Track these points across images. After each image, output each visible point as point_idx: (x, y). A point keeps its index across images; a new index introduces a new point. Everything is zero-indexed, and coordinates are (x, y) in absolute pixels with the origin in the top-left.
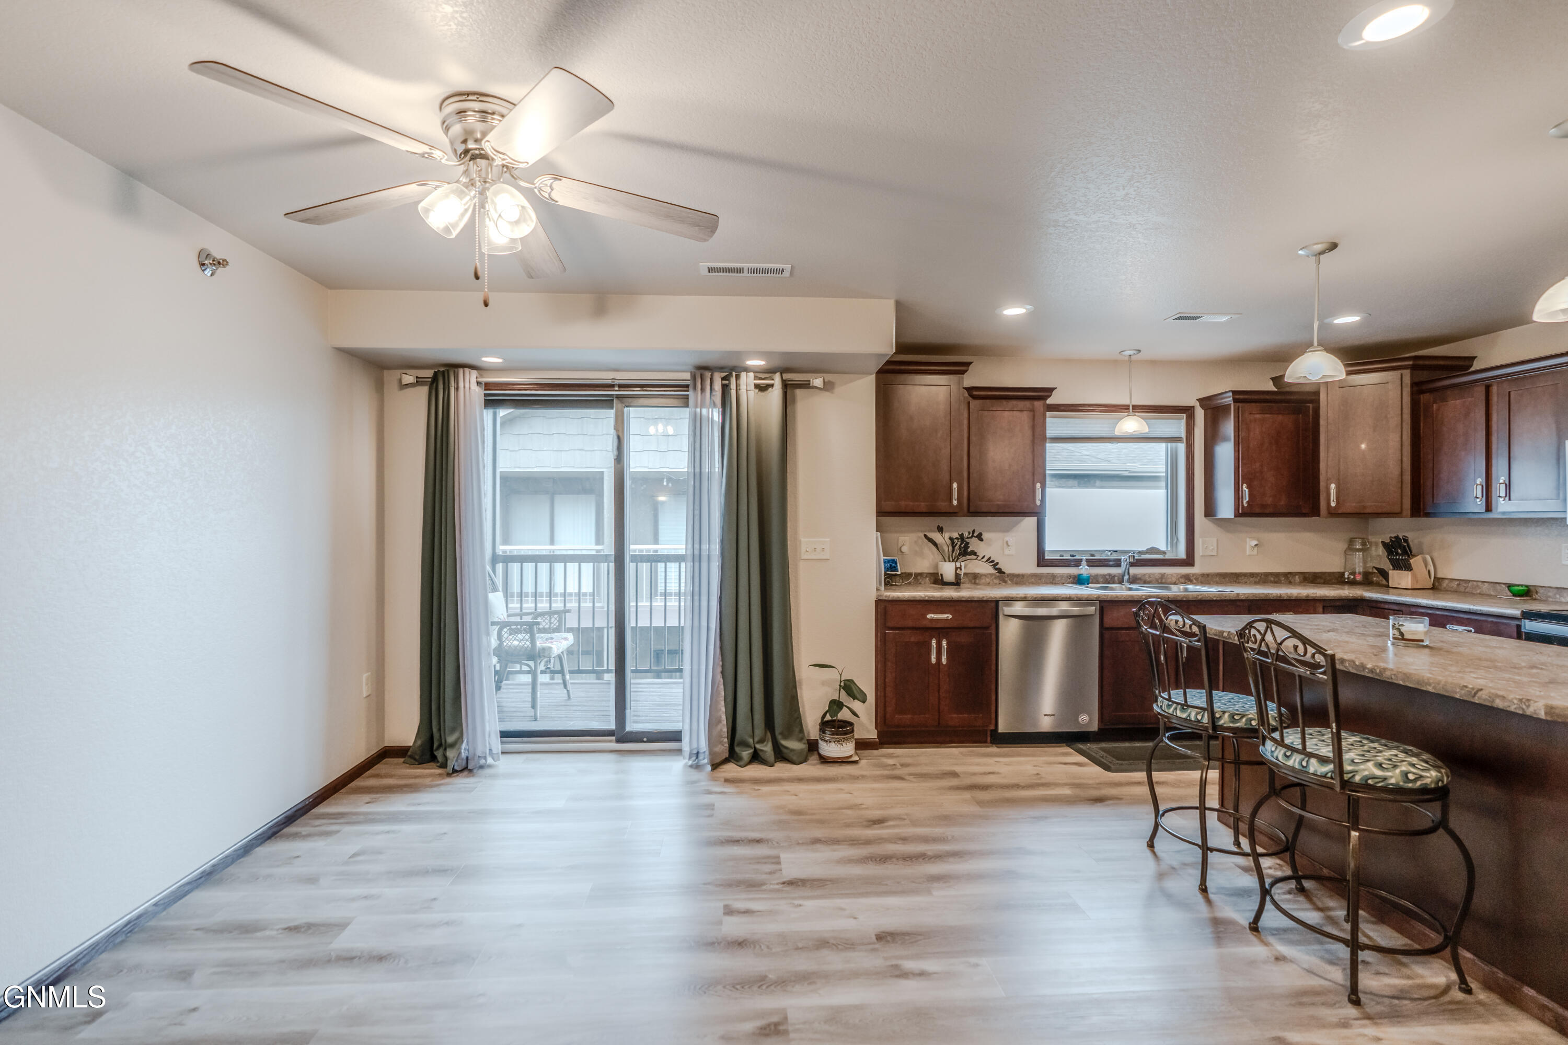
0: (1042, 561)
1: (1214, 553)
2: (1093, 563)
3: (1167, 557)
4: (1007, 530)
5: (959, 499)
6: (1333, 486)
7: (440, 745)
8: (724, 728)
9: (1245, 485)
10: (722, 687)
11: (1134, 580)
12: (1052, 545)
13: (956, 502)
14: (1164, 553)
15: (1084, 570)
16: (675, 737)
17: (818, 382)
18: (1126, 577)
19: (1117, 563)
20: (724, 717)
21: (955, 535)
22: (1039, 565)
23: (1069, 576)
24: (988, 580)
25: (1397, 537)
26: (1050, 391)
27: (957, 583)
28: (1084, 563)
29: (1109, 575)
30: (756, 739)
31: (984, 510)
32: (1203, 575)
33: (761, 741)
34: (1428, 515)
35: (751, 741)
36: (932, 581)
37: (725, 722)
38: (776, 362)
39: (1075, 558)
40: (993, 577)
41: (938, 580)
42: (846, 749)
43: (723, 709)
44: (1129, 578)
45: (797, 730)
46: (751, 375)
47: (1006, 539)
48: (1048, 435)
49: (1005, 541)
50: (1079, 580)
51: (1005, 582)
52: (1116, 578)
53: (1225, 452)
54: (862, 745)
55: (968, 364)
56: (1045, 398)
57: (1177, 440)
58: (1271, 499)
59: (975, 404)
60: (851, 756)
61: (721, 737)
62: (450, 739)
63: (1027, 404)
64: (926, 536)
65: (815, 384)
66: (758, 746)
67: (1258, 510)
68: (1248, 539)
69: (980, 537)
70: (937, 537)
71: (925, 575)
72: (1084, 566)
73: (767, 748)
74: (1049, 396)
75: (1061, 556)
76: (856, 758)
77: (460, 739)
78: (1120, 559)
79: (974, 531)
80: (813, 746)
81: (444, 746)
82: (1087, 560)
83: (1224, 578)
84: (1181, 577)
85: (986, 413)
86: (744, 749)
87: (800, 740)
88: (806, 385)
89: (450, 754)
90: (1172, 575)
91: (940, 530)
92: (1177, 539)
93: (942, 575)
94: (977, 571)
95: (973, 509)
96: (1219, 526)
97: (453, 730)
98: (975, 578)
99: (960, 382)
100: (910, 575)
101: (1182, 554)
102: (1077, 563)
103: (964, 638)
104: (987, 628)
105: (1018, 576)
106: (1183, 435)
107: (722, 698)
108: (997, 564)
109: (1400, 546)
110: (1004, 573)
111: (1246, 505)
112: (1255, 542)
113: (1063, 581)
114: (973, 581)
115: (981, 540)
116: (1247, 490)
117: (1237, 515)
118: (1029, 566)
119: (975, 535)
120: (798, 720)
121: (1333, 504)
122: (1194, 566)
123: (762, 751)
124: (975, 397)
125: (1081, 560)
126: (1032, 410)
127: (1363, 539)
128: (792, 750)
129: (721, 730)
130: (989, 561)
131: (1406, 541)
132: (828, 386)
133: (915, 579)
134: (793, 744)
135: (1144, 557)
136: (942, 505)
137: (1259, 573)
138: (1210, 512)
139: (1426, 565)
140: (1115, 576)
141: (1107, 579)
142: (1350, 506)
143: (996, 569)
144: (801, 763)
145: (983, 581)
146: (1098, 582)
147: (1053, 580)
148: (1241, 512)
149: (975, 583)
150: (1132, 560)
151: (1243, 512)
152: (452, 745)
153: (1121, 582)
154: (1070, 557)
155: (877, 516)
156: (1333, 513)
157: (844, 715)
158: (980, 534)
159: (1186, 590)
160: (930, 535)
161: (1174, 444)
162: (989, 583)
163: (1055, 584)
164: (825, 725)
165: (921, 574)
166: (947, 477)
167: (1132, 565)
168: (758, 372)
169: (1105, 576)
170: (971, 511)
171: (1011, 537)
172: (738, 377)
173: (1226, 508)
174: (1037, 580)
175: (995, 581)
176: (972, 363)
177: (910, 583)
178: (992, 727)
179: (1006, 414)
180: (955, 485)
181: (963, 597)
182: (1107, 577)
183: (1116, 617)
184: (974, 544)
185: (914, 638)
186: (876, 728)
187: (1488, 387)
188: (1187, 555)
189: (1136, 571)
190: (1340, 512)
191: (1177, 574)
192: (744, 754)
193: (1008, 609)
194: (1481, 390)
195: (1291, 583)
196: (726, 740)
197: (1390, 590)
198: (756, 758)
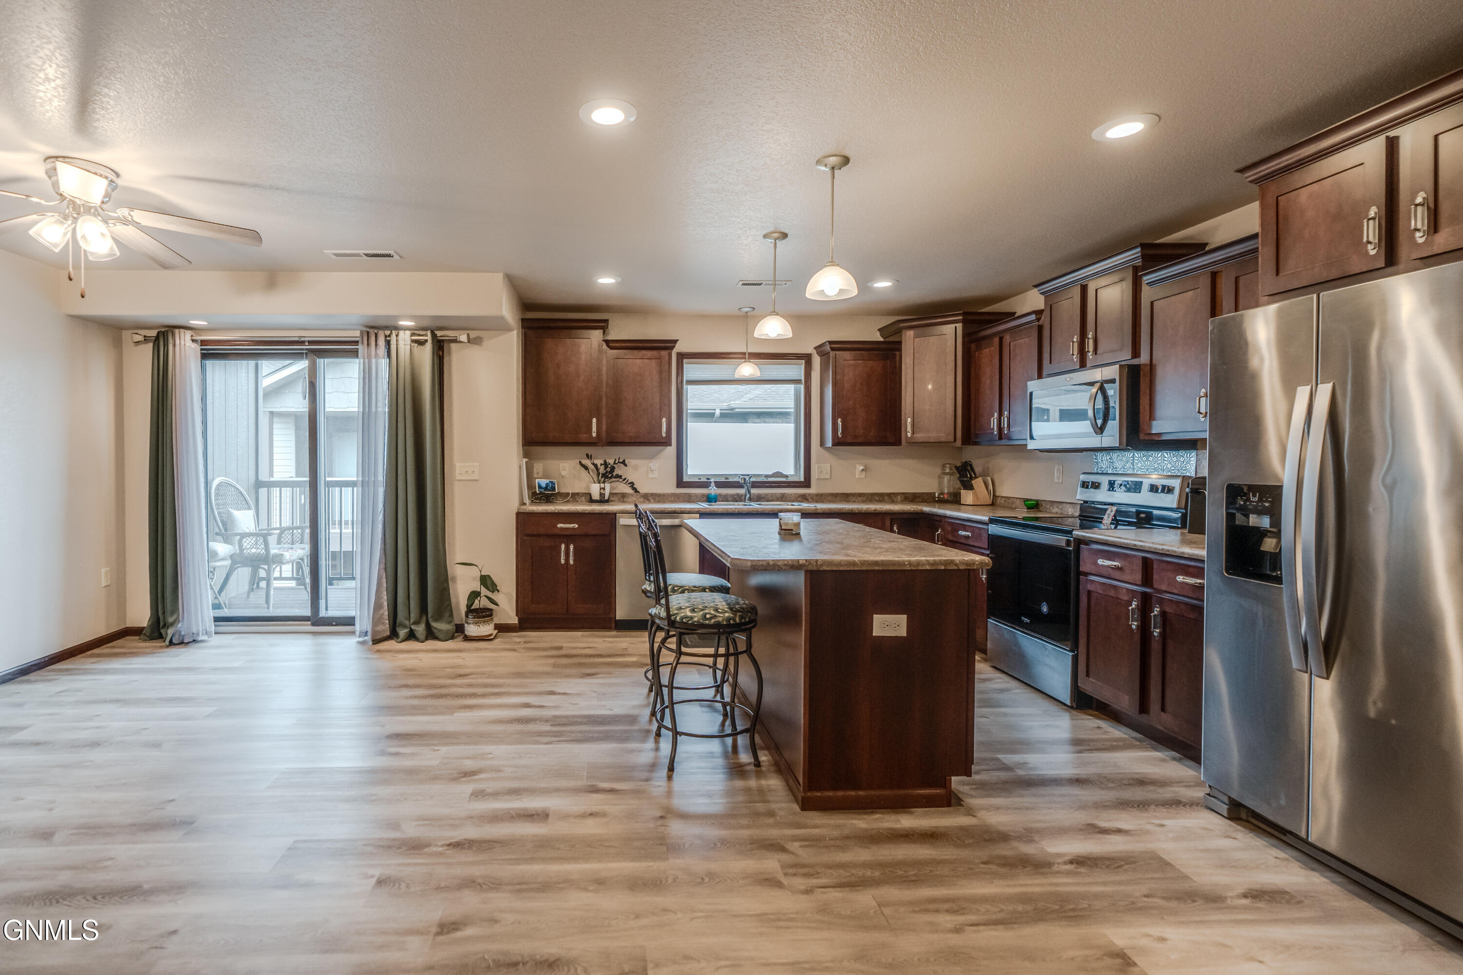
0: (681, 482)
1: (827, 477)
2: (719, 485)
3: (789, 480)
4: (650, 457)
5: (598, 432)
6: (909, 420)
7: (164, 625)
9: (839, 420)
10: (385, 580)
11: (756, 499)
13: (595, 434)
14: (787, 476)
15: (713, 490)
16: (349, 621)
17: (463, 338)
18: (748, 496)
19: (740, 485)
20: (386, 604)
21: (601, 461)
22: (678, 486)
23: (700, 495)
24: (634, 499)
25: (965, 462)
26: (674, 342)
27: (599, 500)
28: (713, 484)
29: (733, 494)
30: (412, 621)
31: (620, 440)
32: (817, 495)
33: (416, 623)
34: (976, 443)
35: (407, 623)
36: (587, 499)
37: (386, 608)
38: (427, 322)
39: (706, 481)
40: (627, 495)
42: (487, 630)
43: (385, 597)
44: (750, 497)
45: (447, 615)
46: (409, 332)
47: (650, 465)
49: (648, 467)
50: (708, 499)
51: (638, 499)
52: (740, 497)
54: (502, 627)
55: (608, 321)
56: (670, 348)
57: (796, 382)
58: (862, 431)
59: (611, 353)
60: (490, 635)
61: (384, 619)
62: (171, 620)
63: (654, 353)
64: (577, 461)
65: (461, 340)
66: (413, 627)
67: (850, 440)
68: (857, 465)
69: (624, 463)
70: (587, 463)
71: (576, 494)
72: (713, 488)
73: (420, 629)
74: (674, 346)
75: (698, 479)
76: (493, 637)
77: (177, 621)
78: (743, 482)
79: (617, 459)
80: (459, 628)
81: (166, 626)
82: (716, 483)
83: (836, 498)
84: (799, 497)
85: (621, 360)
86: (402, 630)
87: (450, 623)
88: (455, 341)
89: (170, 631)
90: (791, 494)
91: (590, 457)
93: (591, 494)
95: (612, 441)
96: (831, 453)
97: (172, 613)
98: (613, 496)
99: (601, 336)
100: (567, 494)
101: (800, 477)
102: (706, 485)
103: (587, 543)
104: (605, 535)
105: (659, 495)
106: (802, 378)
107: (386, 590)
108: (635, 485)
109: (967, 470)
110: (639, 492)
111: (840, 436)
112: (862, 467)
113: (698, 499)
114: (622, 500)
115: (626, 465)
116: (840, 424)
117: (834, 444)
118: (670, 487)
119: (619, 462)
120: (449, 607)
121: (909, 435)
122: (810, 487)
123: (415, 630)
124: (610, 348)
125: (710, 483)
126: (659, 358)
128: (442, 631)
129: (383, 614)
130: (629, 483)
131: (971, 465)
132: (472, 341)
133: (573, 498)
134: (443, 626)
135: (770, 479)
136: (584, 437)
137: (866, 493)
138: (823, 442)
139: (987, 484)
141: (735, 498)
142: (920, 437)
143: (633, 489)
144: (449, 640)
145: (619, 498)
146: (723, 501)
147: (690, 499)
148: (836, 442)
149: (612, 500)
151: (838, 442)
152: (172, 624)
153: (744, 500)
155: (523, 445)
156: (909, 443)
157: (486, 604)
158: (625, 461)
161: (794, 386)
163: (691, 502)
164: (470, 611)
166: (587, 414)
167: (755, 486)
168: (413, 330)
169: (730, 495)
170: (608, 442)
171: (654, 464)
172: (397, 335)
174: (676, 498)
176: (611, 320)
177: (568, 501)
178: (612, 615)
179: (638, 361)
180: (594, 420)
182: (736, 496)
184: (619, 469)
185: (547, 543)
186: (517, 615)
187: (1001, 339)
188: (805, 478)
189: (754, 491)
190: (914, 441)
191: (796, 494)
192: (402, 632)
193: (623, 521)
194: (996, 340)
195: (893, 502)
196: (387, 622)
197: (962, 507)
198: (412, 636)
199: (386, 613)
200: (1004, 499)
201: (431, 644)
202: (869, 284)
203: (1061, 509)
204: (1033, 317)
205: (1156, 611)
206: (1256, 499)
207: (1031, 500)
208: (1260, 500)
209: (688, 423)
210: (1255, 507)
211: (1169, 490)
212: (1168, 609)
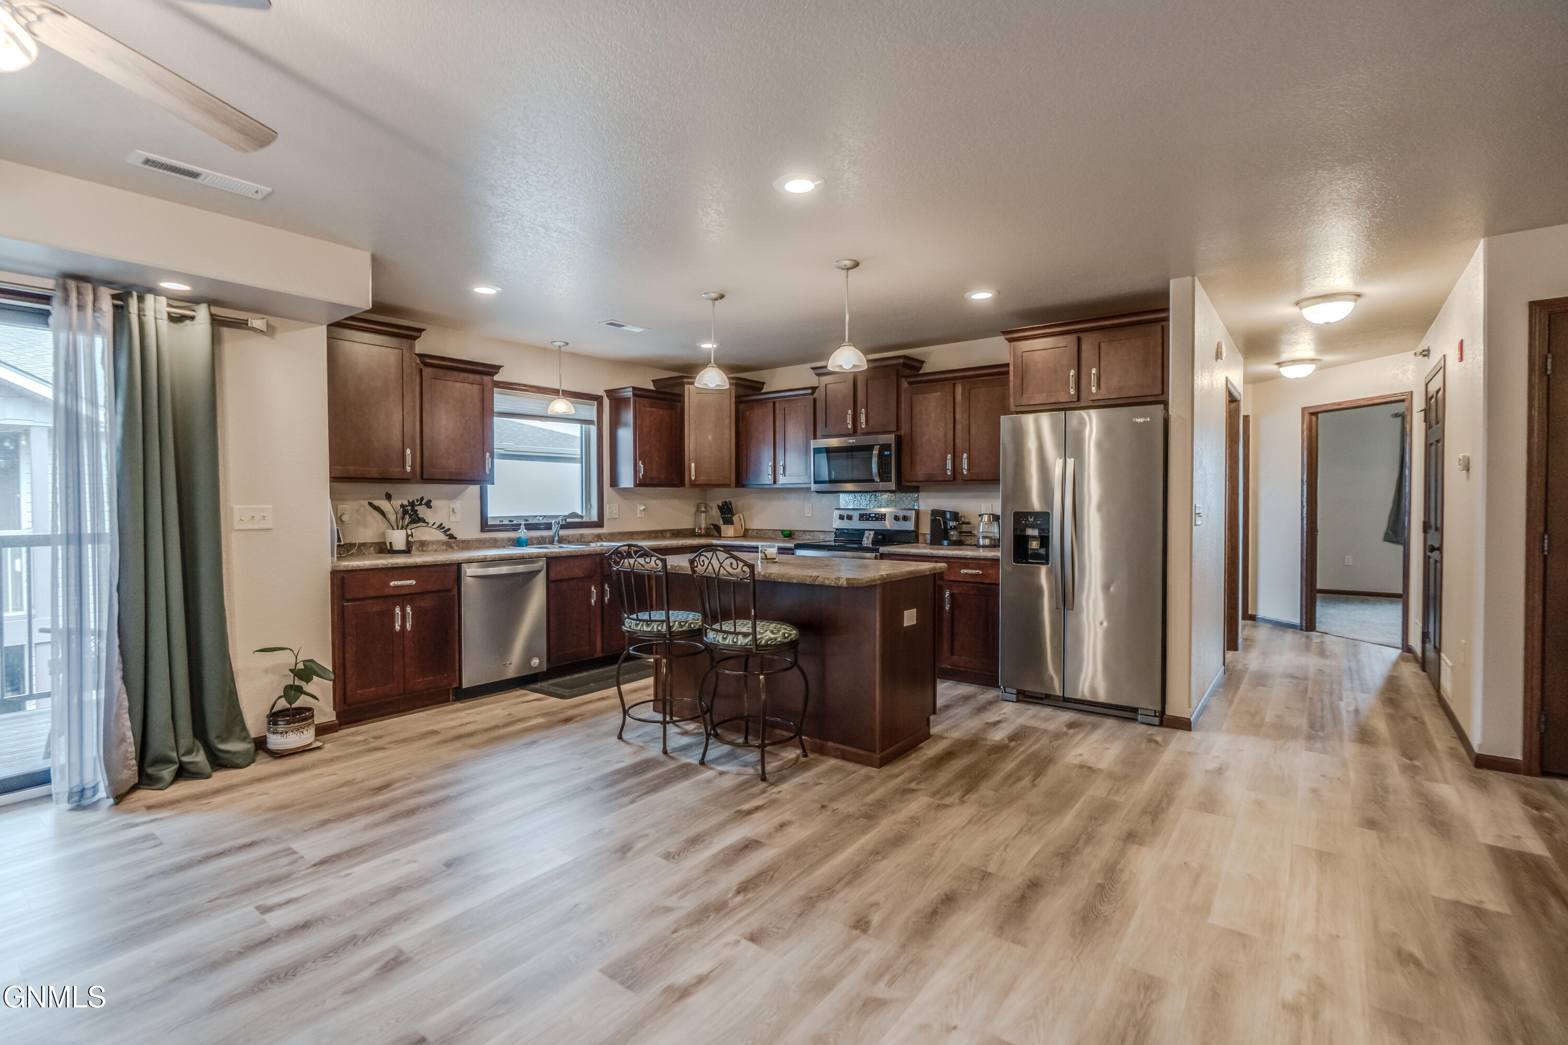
0: (485, 526)
1: (617, 516)
2: (530, 527)
3: (585, 520)
4: (453, 497)
5: (412, 466)
6: (693, 465)
8: (130, 748)
9: (640, 462)
10: (125, 696)
11: (562, 540)
12: (494, 512)
13: (409, 468)
14: (582, 517)
15: (523, 533)
17: (259, 323)
18: (556, 538)
19: (548, 527)
20: (129, 734)
21: (405, 503)
22: (482, 530)
23: (510, 540)
24: (435, 547)
25: (725, 502)
26: (496, 368)
27: (407, 551)
28: (523, 527)
29: (542, 537)
30: (182, 751)
31: (438, 477)
32: (610, 534)
33: (189, 752)
34: (743, 486)
35: (174, 755)
36: (377, 551)
37: (132, 740)
38: (203, 291)
39: (513, 523)
40: (440, 544)
41: (384, 548)
42: (307, 737)
43: (128, 724)
45: (238, 729)
46: (163, 300)
47: (452, 506)
48: (495, 410)
49: (451, 509)
50: (518, 543)
51: (452, 548)
52: (547, 539)
53: (626, 436)
54: (322, 730)
55: (421, 331)
56: (492, 374)
57: (589, 422)
58: (656, 473)
59: (427, 371)
60: (311, 744)
61: (127, 759)
63: (477, 377)
64: (370, 504)
65: (256, 325)
66: (185, 759)
67: (648, 482)
68: (638, 505)
69: (428, 504)
70: (384, 504)
71: (369, 545)
72: (523, 530)
73: (200, 758)
74: (497, 373)
75: (500, 521)
76: (318, 744)
78: (551, 523)
79: (422, 499)
80: (260, 744)
82: (525, 525)
83: (624, 536)
84: (596, 536)
85: (439, 382)
86: (162, 767)
87: (243, 740)
88: (241, 324)
90: (588, 535)
91: (389, 497)
92: (591, 505)
93: (391, 543)
94: (424, 538)
95: (425, 476)
96: (619, 493)
98: (423, 544)
99: (412, 347)
100: (354, 545)
101: (594, 517)
102: (516, 527)
103: (427, 603)
104: (449, 590)
105: (464, 541)
106: (595, 419)
107: (126, 710)
108: (449, 530)
109: (727, 506)
110: (456, 538)
111: (641, 478)
112: (643, 508)
113: (504, 544)
114: (421, 548)
115: (430, 507)
116: (642, 466)
117: (636, 485)
119: (423, 503)
120: (238, 718)
121: (693, 478)
122: (603, 527)
124: (427, 365)
125: (520, 524)
126: (481, 384)
127: (705, 504)
128: (234, 753)
130: (441, 527)
131: (730, 504)
132: (270, 331)
133: (361, 549)
134: (235, 746)
136: (395, 471)
137: (646, 531)
138: (614, 483)
139: (740, 520)
140: (546, 538)
142: (703, 479)
143: (447, 535)
144: (248, 765)
145: (430, 548)
146: (533, 544)
147: (495, 544)
148: (638, 482)
149: (422, 551)
150: (564, 523)
151: (641, 483)
153: (552, 542)
154: (508, 523)
155: (331, 482)
156: (693, 485)
157: (302, 701)
158: (430, 501)
159: (602, 546)
160: (376, 503)
161: (587, 426)
162: (436, 550)
163: (498, 547)
164: (275, 716)
165: (364, 544)
166: (400, 443)
167: (563, 527)
168: (173, 298)
169: (538, 538)
170: (424, 478)
171: (457, 504)
172: (141, 299)
173: (627, 479)
174: (481, 544)
175: (442, 547)
176: (425, 330)
177: (352, 554)
178: (456, 685)
179: (458, 385)
180: (408, 451)
181: (427, 562)
182: (540, 539)
183: (560, 571)
184: (422, 511)
185: (376, 607)
186: (334, 709)
187: (774, 403)
188: (598, 518)
189: (563, 533)
190: (697, 483)
191: (592, 534)
192: (167, 773)
193: (470, 571)
194: (771, 405)
195: (664, 538)
196: (134, 762)
197: (722, 539)
198: (183, 773)
199: (133, 749)
200: (756, 531)
201: (221, 778)
202: (698, 344)
203: (813, 536)
204: (810, 391)
205: (947, 594)
206: (1032, 520)
207: (786, 531)
208: (1034, 520)
209: (495, 460)
210: (1032, 524)
211: (905, 518)
212: (955, 591)
